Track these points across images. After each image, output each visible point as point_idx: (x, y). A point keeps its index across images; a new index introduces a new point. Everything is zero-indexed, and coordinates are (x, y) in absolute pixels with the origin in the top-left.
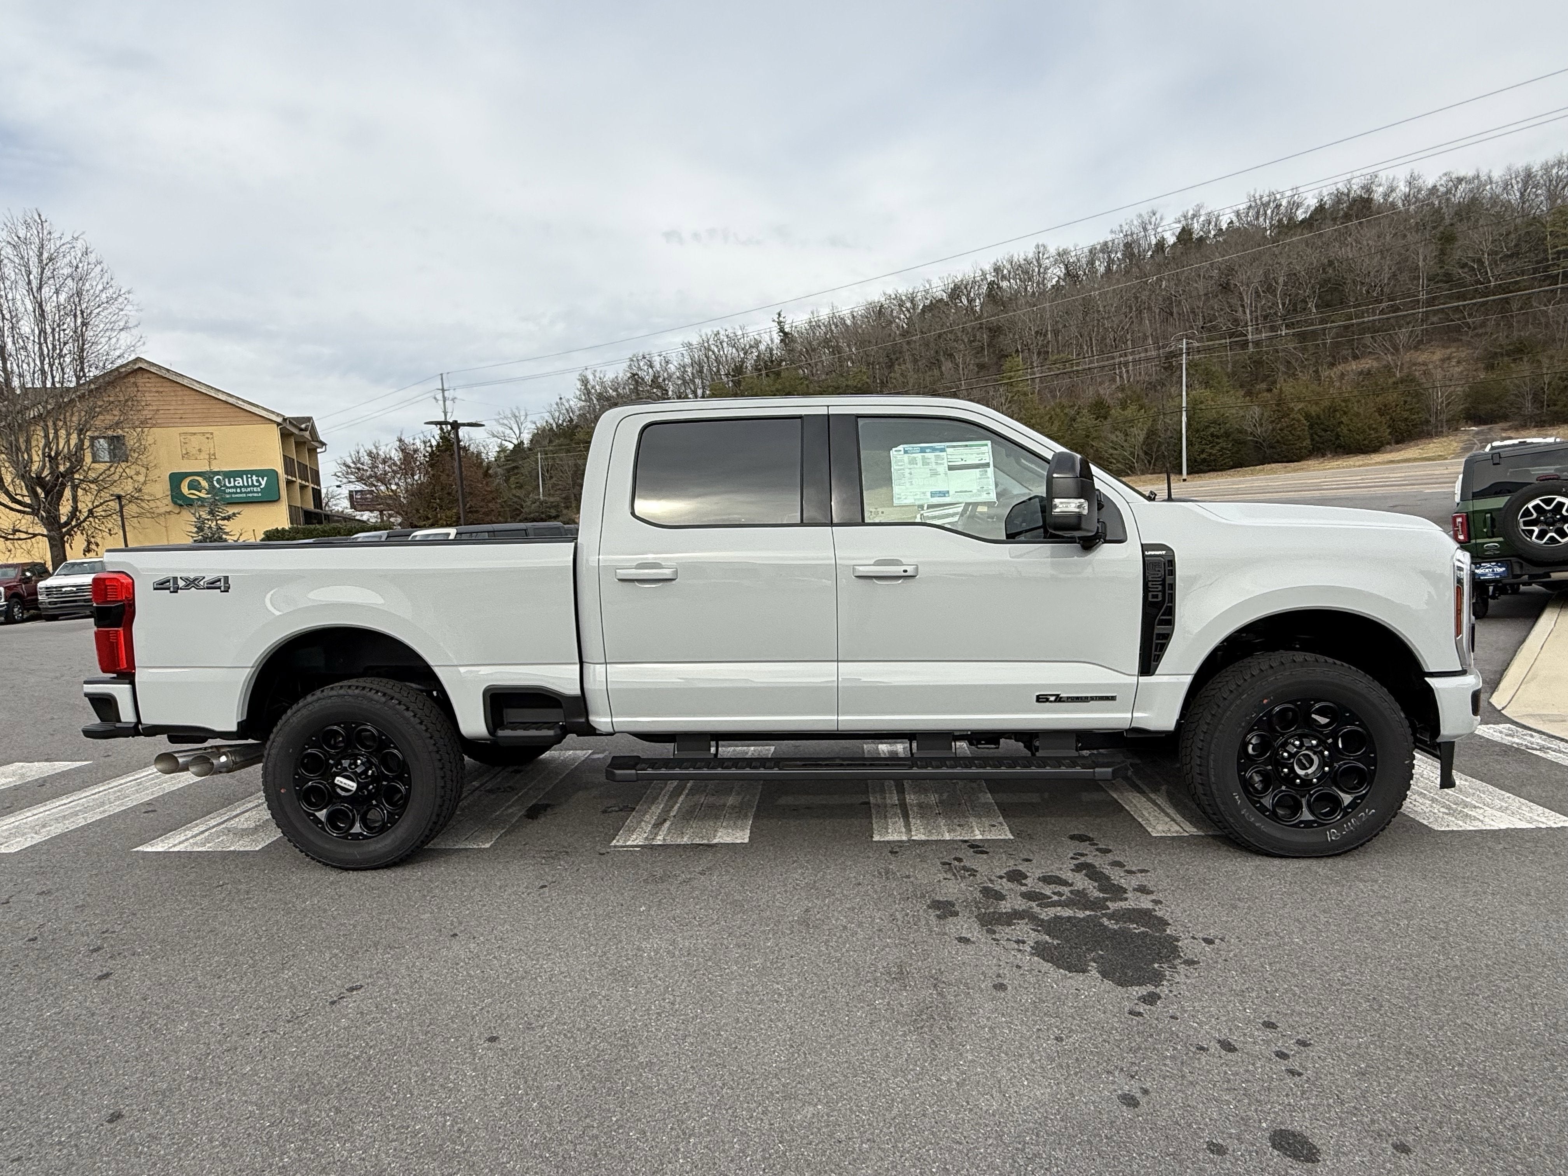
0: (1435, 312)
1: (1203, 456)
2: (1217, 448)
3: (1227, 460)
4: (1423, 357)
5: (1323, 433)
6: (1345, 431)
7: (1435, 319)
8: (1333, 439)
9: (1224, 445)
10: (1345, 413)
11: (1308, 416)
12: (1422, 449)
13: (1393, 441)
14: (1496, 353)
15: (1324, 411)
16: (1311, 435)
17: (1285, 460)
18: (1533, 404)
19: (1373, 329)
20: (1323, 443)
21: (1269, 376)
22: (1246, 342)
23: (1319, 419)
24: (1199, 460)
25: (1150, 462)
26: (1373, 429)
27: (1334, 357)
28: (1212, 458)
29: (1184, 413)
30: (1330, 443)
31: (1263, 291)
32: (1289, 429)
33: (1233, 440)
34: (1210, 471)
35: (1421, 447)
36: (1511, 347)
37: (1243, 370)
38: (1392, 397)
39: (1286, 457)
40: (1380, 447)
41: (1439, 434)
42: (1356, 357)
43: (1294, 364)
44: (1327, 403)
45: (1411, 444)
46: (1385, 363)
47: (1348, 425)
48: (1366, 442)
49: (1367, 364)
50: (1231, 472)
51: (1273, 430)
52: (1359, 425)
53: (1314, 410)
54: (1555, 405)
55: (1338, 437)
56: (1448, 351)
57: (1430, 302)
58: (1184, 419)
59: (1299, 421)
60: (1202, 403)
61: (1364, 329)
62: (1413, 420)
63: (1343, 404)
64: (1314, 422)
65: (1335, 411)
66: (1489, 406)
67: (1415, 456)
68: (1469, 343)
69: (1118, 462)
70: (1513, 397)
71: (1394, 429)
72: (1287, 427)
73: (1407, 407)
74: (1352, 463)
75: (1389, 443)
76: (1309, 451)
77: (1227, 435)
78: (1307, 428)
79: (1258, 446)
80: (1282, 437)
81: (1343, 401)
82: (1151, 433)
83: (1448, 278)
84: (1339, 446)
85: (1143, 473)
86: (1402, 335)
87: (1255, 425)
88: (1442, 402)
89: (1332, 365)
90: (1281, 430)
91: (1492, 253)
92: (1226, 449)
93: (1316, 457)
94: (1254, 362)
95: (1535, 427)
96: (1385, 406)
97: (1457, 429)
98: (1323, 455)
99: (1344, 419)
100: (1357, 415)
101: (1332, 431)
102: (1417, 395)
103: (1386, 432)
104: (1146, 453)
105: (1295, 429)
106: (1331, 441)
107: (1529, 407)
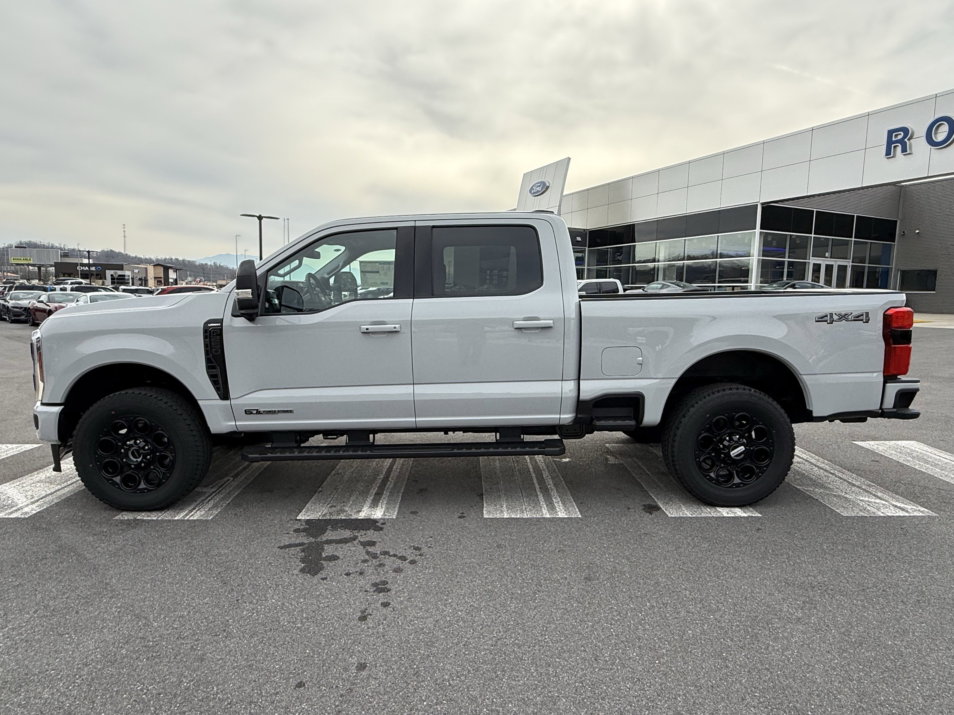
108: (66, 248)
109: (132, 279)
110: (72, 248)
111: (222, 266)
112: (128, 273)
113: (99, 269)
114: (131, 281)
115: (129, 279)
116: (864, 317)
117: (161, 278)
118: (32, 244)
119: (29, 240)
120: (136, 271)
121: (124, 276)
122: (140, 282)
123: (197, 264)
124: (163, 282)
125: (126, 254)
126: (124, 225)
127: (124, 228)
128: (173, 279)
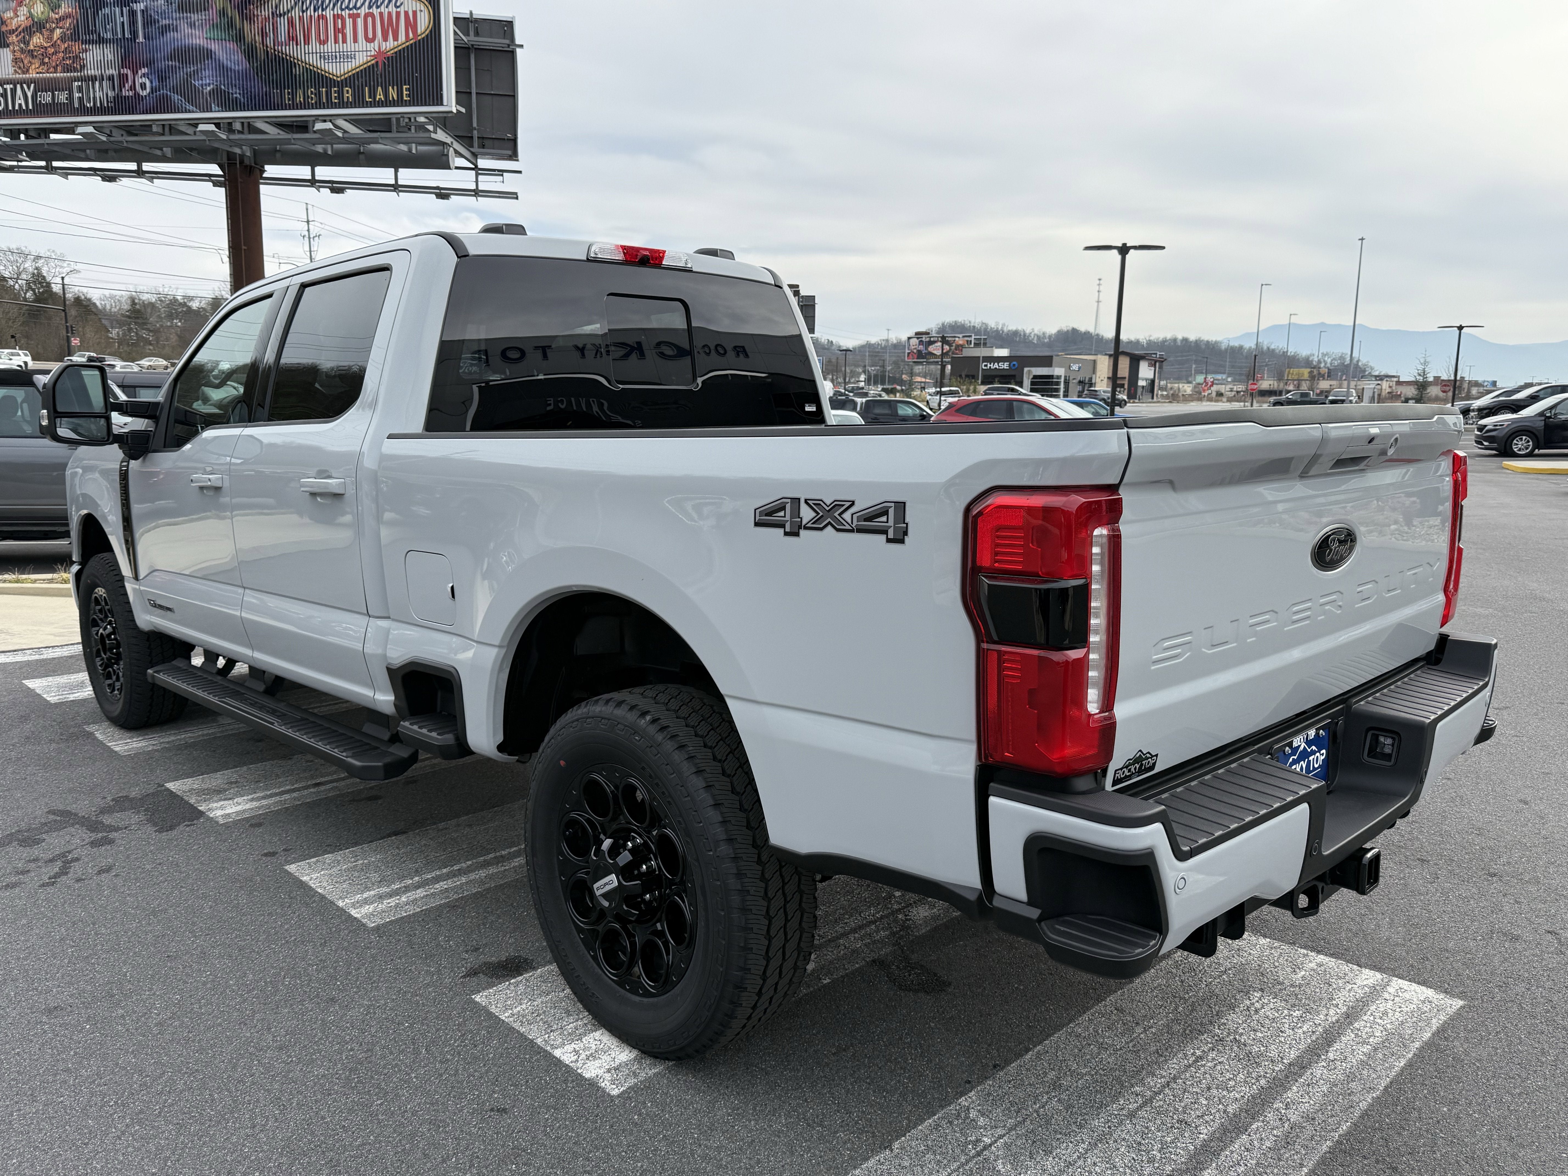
108: (1005, 330)
109: (1067, 383)
110: (1014, 328)
111: (1273, 350)
112: (1058, 371)
113: (1014, 365)
114: (1062, 386)
115: (1058, 383)
116: (891, 523)
117: (1125, 378)
118: (958, 327)
119: (954, 320)
120: (1075, 367)
121: (1051, 377)
122: (1079, 388)
123: (1223, 347)
124: (1126, 386)
125: (1098, 335)
126: (1100, 280)
127: (1099, 285)
128: (1146, 380)
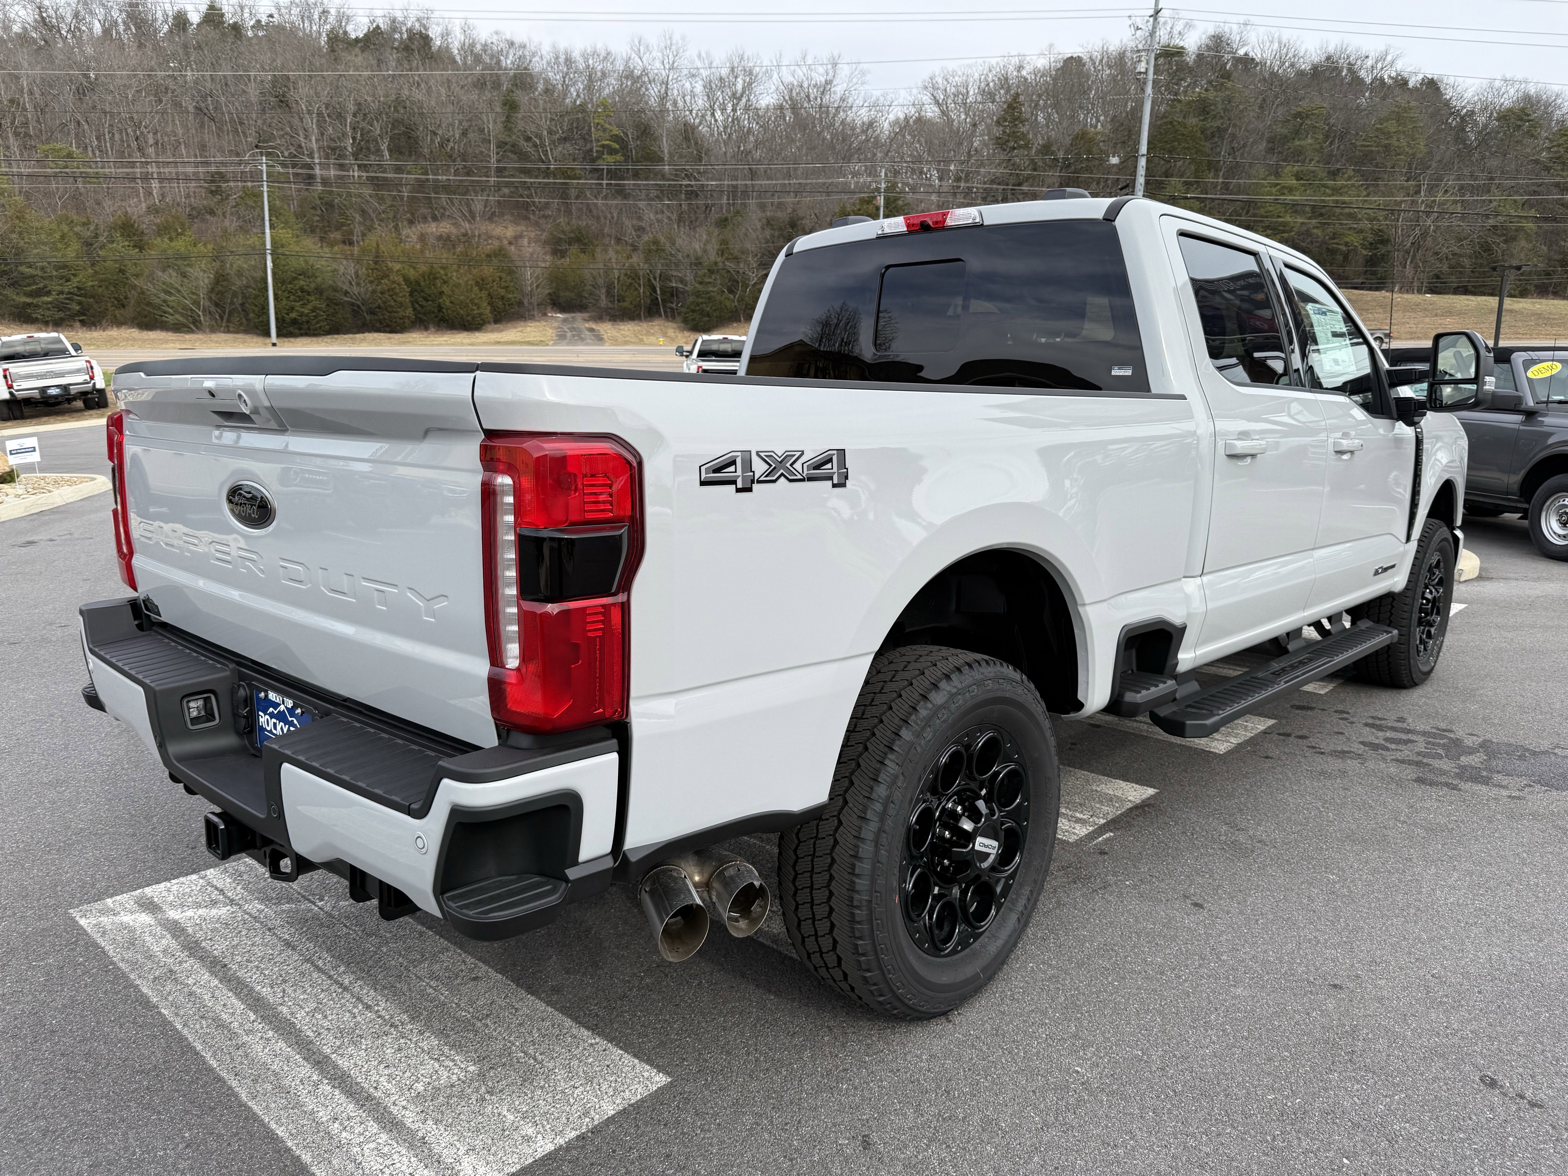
0: (507, 185)
1: (293, 315)
2: (310, 306)
3: (322, 324)
4: (498, 231)
5: (424, 303)
6: (448, 303)
7: (506, 191)
8: (436, 311)
9: (316, 303)
10: (445, 282)
11: (406, 280)
12: (521, 331)
13: (492, 320)
14: (560, 239)
15: (424, 277)
16: (412, 302)
17: (387, 329)
18: (606, 297)
19: (447, 188)
20: (425, 314)
21: (343, 224)
22: (311, 177)
23: (419, 285)
24: (288, 320)
25: (222, 318)
26: (476, 304)
27: (413, 214)
28: (304, 319)
29: (269, 258)
30: (433, 315)
31: (329, 116)
32: (391, 293)
33: (328, 299)
34: (302, 335)
35: (520, 329)
36: (572, 235)
37: (313, 211)
38: (488, 270)
39: (388, 326)
40: (482, 325)
41: (532, 318)
42: (435, 219)
43: (372, 214)
44: (423, 268)
45: (509, 325)
46: (463, 231)
47: (450, 296)
48: (469, 318)
49: (445, 227)
50: (328, 339)
51: (374, 292)
52: (462, 298)
53: (412, 274)
54: (624, 301)
55: (440, 308)
56: (519, 228)
57: (500, 171)
58: (270, 265)
59: (399, 285)
60: (282, 246)
61: (438, 187)
62: (509, 299)
63: (442, 272)
64: (415, 288)
65: (436, 278)
66: (567, 294)
67: (514, 339)
68: (537, 224)
69: (176, 311)
70: (590, 287)
71: (494, 309)
72: (389, 291)
73: (503, 284)
74: (459, 340)
75: (489, 323)
76: (412, 322)
77: (319, 291)
78: (408, 294)
79: (356, 310)
80: (384, 303)
81: (442, 268)
82: (220, 278)
83: (515, 149)
84: (441, 320)
85: (213, 330)
86: (478, 203)
87: (350, 283)
88: (532, 283)
89: (411, 222)
90: (382, 293)
91: (550, 132)
92: (320, 309)
93: (419, 329)
94: (326, 203)
95: (610, 320)
96: (483, 280)
97: (545, 314)
98: (426, 329)
99: (445, 289)
100: (458, 286)
101: (433, 301)
102: (511, 272)
103: (487, 310)
104: (217, 305)
105: (396, 294)
106: (434, 312)
107: (604, 302)
